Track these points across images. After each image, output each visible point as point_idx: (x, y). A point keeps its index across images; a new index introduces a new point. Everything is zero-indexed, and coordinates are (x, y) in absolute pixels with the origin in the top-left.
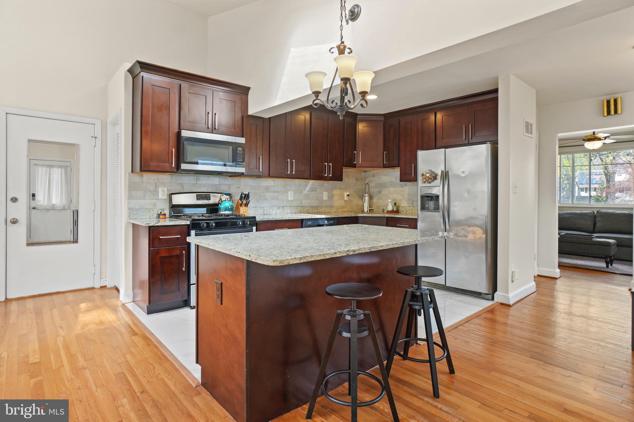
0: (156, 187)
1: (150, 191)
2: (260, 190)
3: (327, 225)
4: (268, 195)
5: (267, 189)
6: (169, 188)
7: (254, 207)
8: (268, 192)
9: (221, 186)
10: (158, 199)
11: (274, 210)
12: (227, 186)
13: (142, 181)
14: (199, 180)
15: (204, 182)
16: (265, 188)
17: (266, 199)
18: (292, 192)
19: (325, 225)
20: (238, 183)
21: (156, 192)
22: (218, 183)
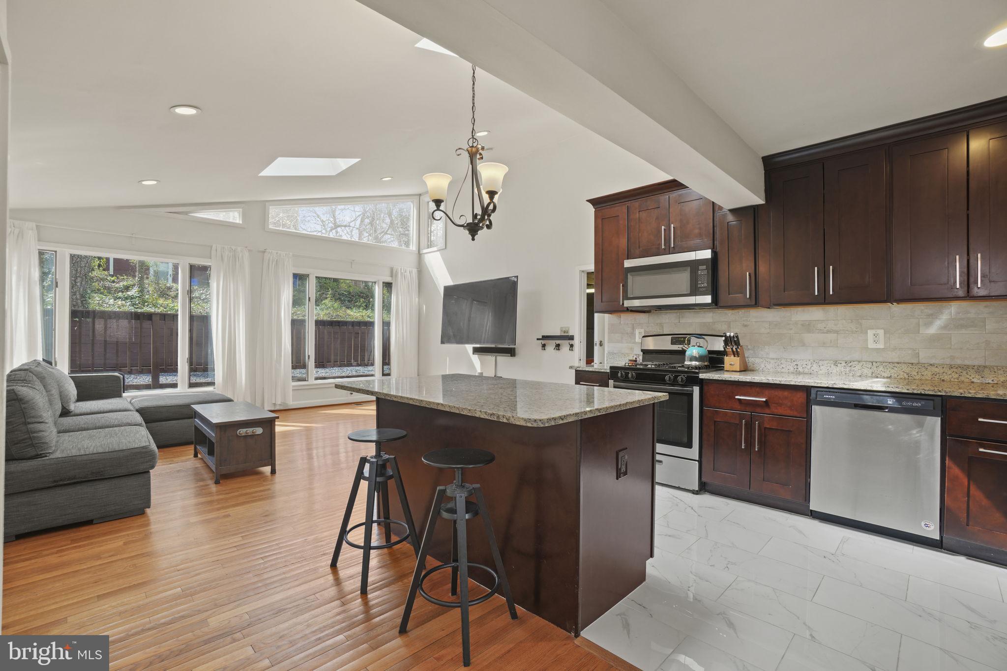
0: (633, 329)
1: (627, 333)
2: (791, 329)
3: (892, 410)
4: (808, 337)
5: (808, 327)
6: (647, 330)
7: (773, 359)
8: (809, 331)
9: (715, 324)
10: (635, 343)
11: (822, 367)
12: (725, 324)
13: (620, 323)
14: (683, 317)
15: (690, 321)
16: (802, 325)
17: (804, 345)
18: (881, 332)
19: (887, 408)
20: (745, 319)
21: (632, 334)
22: (712, 321)
